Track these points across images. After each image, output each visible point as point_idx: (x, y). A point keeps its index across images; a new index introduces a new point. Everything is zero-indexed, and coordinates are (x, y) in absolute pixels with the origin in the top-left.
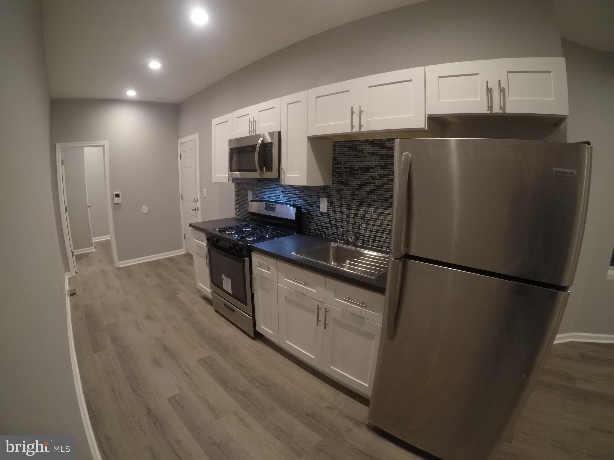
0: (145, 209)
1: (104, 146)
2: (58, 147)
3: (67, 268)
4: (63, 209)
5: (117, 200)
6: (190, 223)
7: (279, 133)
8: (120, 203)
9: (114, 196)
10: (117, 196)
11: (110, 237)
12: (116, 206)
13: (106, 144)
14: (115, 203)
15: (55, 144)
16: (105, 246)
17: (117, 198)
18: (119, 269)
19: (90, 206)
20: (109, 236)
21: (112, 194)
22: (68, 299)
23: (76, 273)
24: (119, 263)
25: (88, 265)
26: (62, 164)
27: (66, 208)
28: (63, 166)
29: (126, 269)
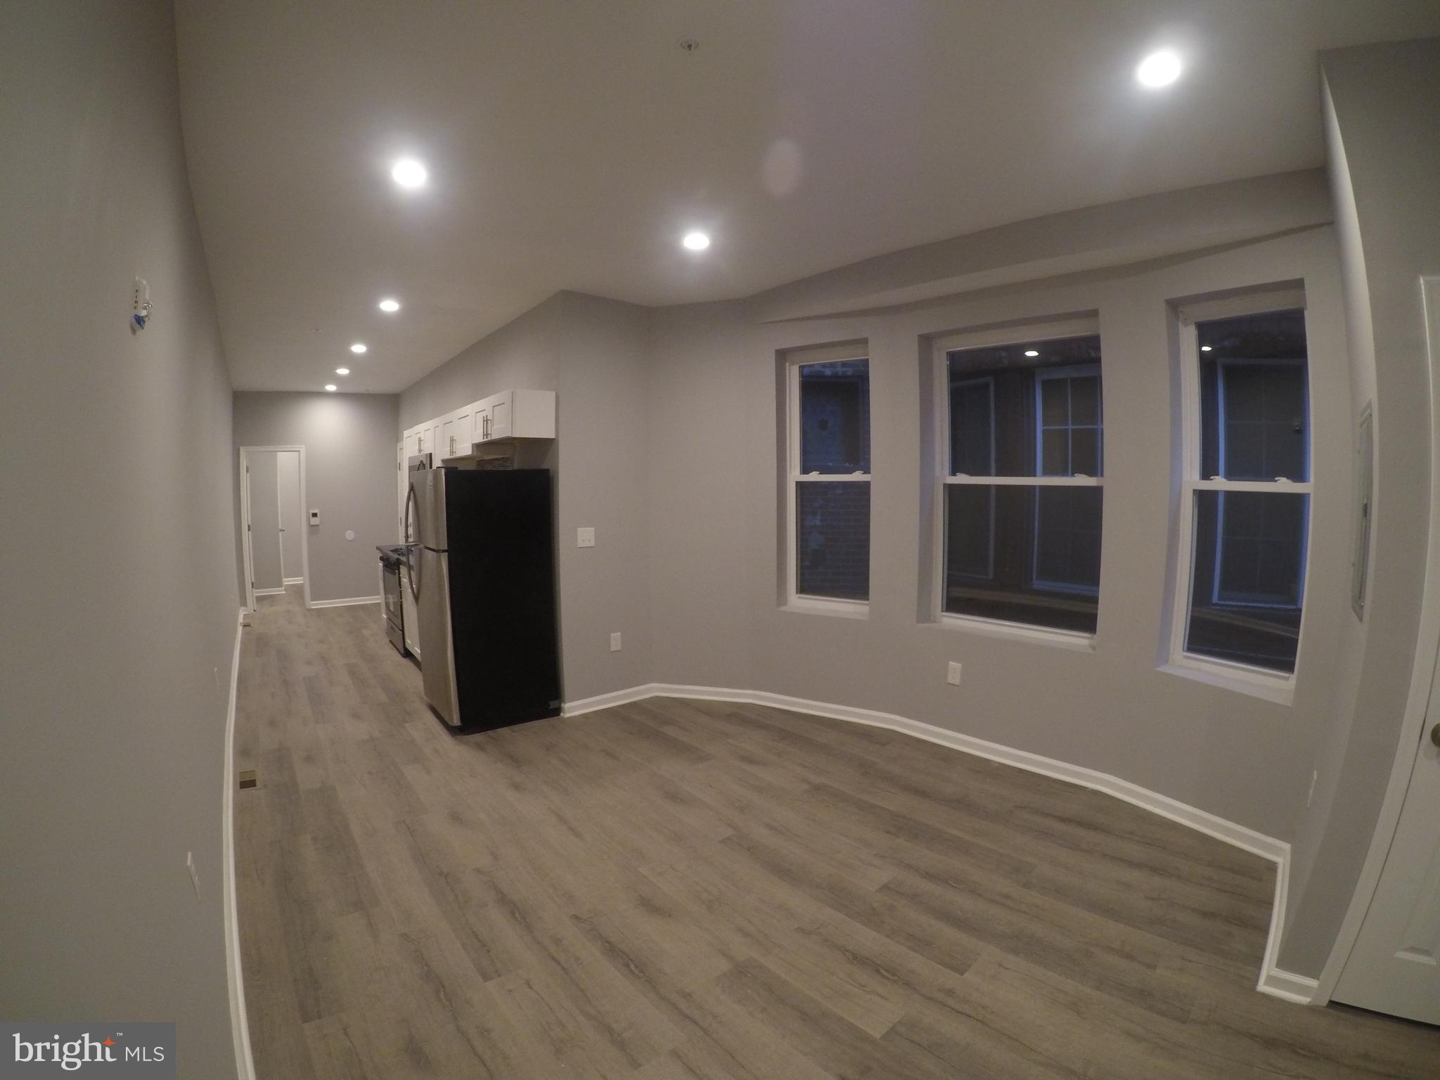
0: (350, 535)
1: (299, 451)
2: (242, 450)
3: (244, 602)
4: (245, 528)
5: (314, 521)
6: (378, 545)
7: (431, 454)
8: (318, 525)
9: (311, 515)
10: (315, 515)
11: (303, 580)
12: (313, 529)
13: (303, 449)
14: (312, 524)
15: (239, 449)
16: (298, 590)
17: (315, 518)
18: (309, 610)
19: (284, 530)
20: (302, 578)
21: (308, 512)
22: (240, 629)
23: (255, 611)
24: (312, 602)
25: (272, 605)
26: (247, 471)
27: (249, 526)
28: (248, 474)
29: (320, 612)
